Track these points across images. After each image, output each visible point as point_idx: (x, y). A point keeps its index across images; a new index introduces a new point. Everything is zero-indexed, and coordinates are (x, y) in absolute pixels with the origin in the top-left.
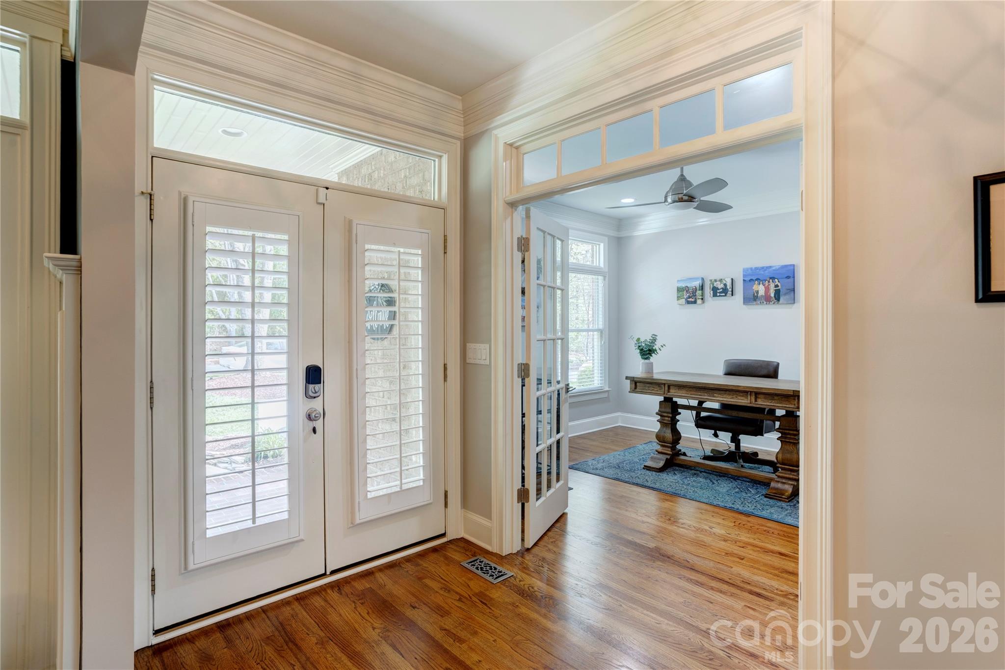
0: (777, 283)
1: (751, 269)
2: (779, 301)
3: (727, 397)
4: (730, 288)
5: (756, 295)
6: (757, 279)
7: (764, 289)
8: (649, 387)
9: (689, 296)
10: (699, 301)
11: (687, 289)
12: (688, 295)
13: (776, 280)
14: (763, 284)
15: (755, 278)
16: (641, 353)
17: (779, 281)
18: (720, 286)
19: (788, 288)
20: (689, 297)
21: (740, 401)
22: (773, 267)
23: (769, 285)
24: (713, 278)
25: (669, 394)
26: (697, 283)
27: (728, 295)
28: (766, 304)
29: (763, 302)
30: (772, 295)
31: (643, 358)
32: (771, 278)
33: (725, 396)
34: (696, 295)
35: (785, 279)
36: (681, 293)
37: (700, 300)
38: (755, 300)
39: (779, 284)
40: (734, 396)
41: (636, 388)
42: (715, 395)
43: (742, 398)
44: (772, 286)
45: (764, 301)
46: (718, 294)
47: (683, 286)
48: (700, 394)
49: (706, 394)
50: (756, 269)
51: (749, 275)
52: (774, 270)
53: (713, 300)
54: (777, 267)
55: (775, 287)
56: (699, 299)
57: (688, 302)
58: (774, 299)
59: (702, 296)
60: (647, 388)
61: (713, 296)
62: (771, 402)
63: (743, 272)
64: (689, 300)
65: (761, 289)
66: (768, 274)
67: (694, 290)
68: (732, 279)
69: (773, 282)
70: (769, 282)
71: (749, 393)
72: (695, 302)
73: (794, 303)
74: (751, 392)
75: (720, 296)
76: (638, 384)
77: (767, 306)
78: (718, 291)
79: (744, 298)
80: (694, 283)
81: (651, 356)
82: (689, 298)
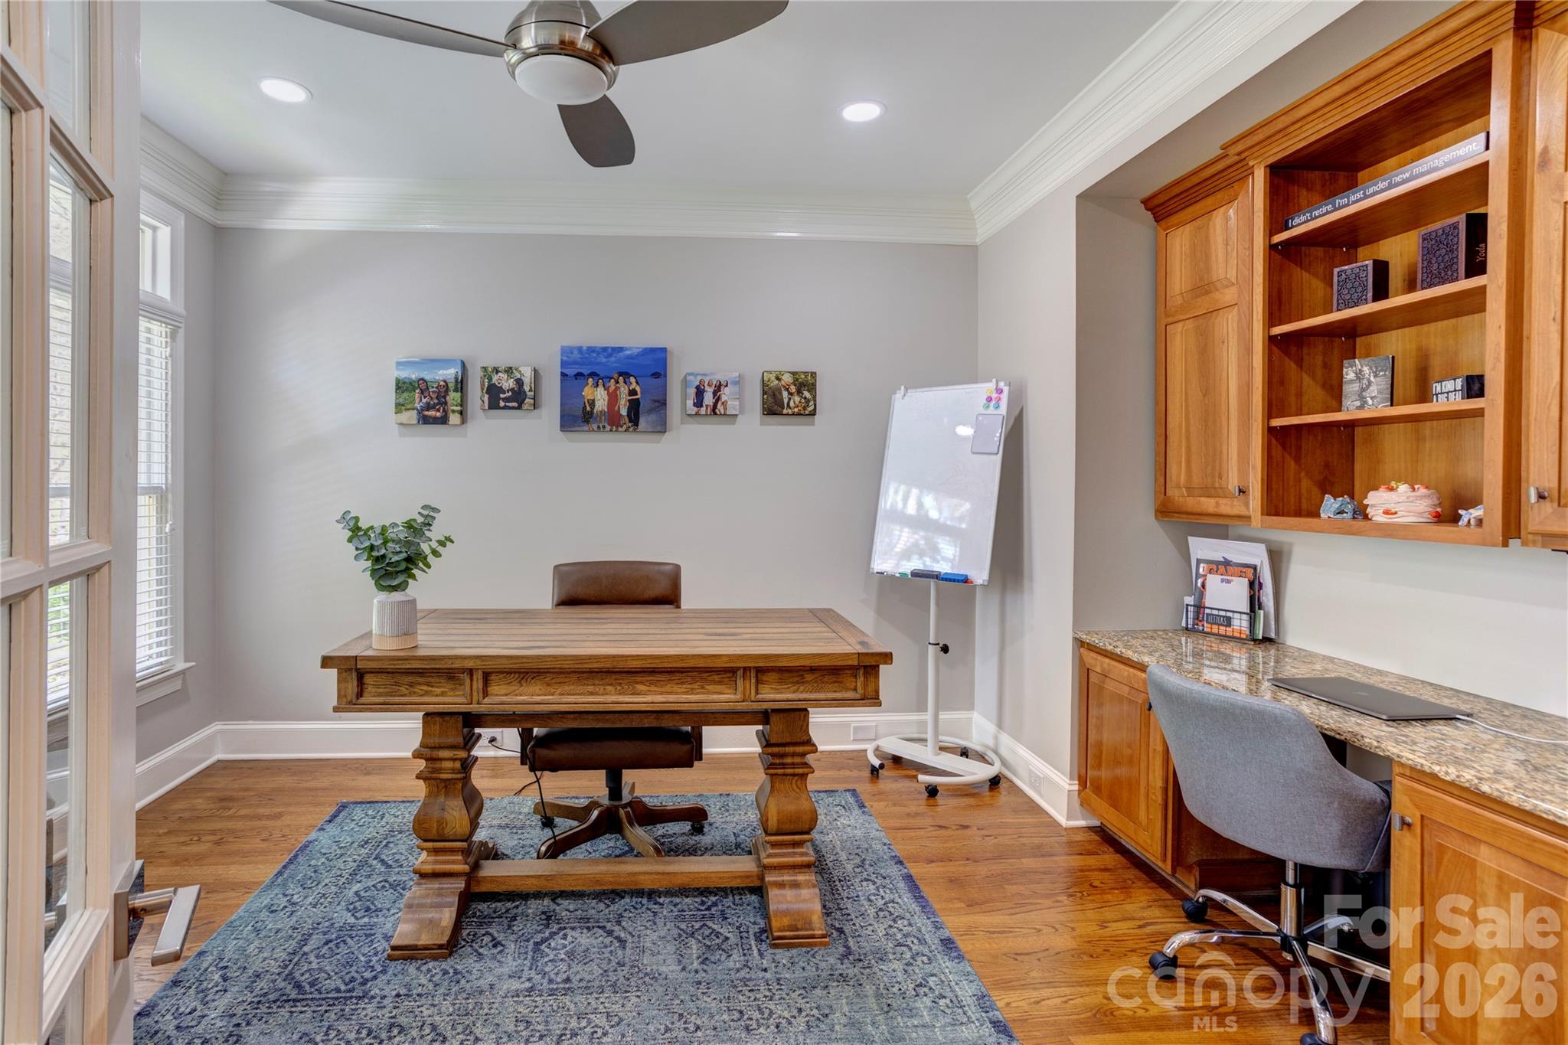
0: (634, 385)
1: (580, 349)
2: (637, 425)
3: (676, 688)
4: (530, 390)
5: (588, 409)
6: (593, 375)
7: (607, 398)
8: (411, 685)
9: (428, 404)
10: (455, 419)
11: (422, 386)
12: (424, 400)
13: (632, 379)
14: (604, 386)
15: (589, 372)
16: (373, 572)
17: (637, 383)
18: (508, 384)
19: (656, 398)
20: (428, 407)
21: (715, 697)
22: (627, 349)
23: (617, 389)
24: (490, 364)
25: (486, 700)
26: (450, 373)
27: (525, 407)
28: (611, 431)
29: (604, 427)
30: (624, 412)
31: (381, 588)
32: (621, 374)
33: (668, 688)
34: (446, 403)
35: (649, 378)
36: (405, 395)
37: (458, 416)
38: (587, 421)
39: (638, 389)
40: (695, 686)
41: (360, 694)
42: (640, 687)
43: (718, 688)
44: (624, 391)
45: (607, 425)
46: (502, 404)
47: (413, 377)
48: (591, 688)
49: (609, 688)
50: (591, 350)
51: (575, 363)
52: (629, 357)
53: (487, 418)
54: (636, 351)
55: (630, 395)
56: (453, 411)
57: (425, 420)
58: (627, 420)
59: (461, 406)
60: (403, 689)
61: (490, 408)
62: (794, 692)
63: (562, 355)
64: (426, 413)
65: (600, 397)
66: (615, 365)
67: (442, 390)
68: (535, 370)
69: (625, 382)
70: (617, 382)
71: (740, 673)
72: (444, 420)
73: (665, 432)
74: (745, 669)
75: (505, 407)
76: (369, 679)
77: (612, 436)
78: (502, 396)
79: (562, 416)
80: (441, 372)
81: (413, 577)
82: (428, 410)
